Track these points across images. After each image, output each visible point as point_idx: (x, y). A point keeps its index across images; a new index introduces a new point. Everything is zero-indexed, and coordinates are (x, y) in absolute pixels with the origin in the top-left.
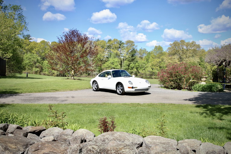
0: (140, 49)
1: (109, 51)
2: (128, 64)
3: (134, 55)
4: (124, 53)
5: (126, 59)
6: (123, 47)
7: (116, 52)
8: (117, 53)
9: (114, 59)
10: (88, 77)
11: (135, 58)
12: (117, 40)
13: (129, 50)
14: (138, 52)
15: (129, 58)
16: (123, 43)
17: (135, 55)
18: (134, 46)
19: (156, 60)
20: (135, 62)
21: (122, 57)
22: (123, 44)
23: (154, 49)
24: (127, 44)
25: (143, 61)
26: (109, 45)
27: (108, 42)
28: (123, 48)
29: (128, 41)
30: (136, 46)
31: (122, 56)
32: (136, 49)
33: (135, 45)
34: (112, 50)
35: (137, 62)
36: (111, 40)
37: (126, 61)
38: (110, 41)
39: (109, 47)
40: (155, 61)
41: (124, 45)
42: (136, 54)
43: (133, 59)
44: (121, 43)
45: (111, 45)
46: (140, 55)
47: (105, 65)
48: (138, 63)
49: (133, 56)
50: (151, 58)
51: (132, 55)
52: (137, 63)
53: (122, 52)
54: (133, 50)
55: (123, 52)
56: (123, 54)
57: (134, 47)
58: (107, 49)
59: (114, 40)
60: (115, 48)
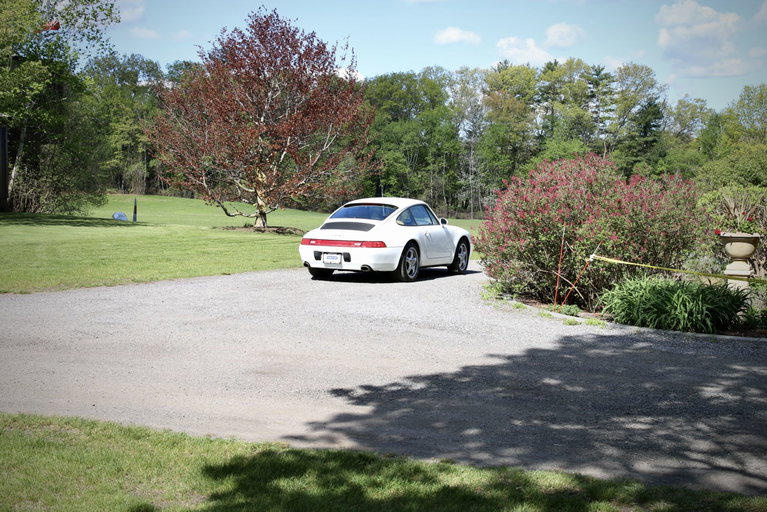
0: (680, 102)
1: (547, 109)
2: (625, 165)
3: (654, 126)
4: (609, 118)
5: (620, 142)
6: (605, 93)
7: (574, 115)
8: (579, 117)
9: (566, 145)
10: (458, 218)
11: (655, 141)
12: (579, 63)
13: (630, 108)
14: (671, 113)
15: (633, 138)
16: (607, 76)
17: (659, 126)
18: (652, 86)
19: (748, 146)
20: (654, 157)
21: (602, 136)
22: (605, 81)
23: (738, 99)
24: (622, 80)
25: (691, 152)
26: (550, 88)
27: (544, 73)
28: (607, 98)
29: (627, 69)
30: (662, 89)
31: (602, 131)
32: (661, 100)
33: (658, 85)
34: (557, 106)
35: (665, 155)
36: (556, 63)
37: (617, 152)
38: (551, 67)
39: (549, 93)
40: (742, 151)
41: (614, 85)
42: (661, 122)
43: (646, 142)
44: (598, 78)
45: (557, 86)
46: (678, 128)
47: (527, 167)
48: (670, 163)
49: (646, 129)
50: (725, 137)
51: (645, 127)
52: (661, 161)
53: (601, 115)
54: (650, 105)
55: (606, 115)
56: (608, 122)
57: (655, 91)
58: (539, 101)
59: (570, 63)
60: (571, 99)
